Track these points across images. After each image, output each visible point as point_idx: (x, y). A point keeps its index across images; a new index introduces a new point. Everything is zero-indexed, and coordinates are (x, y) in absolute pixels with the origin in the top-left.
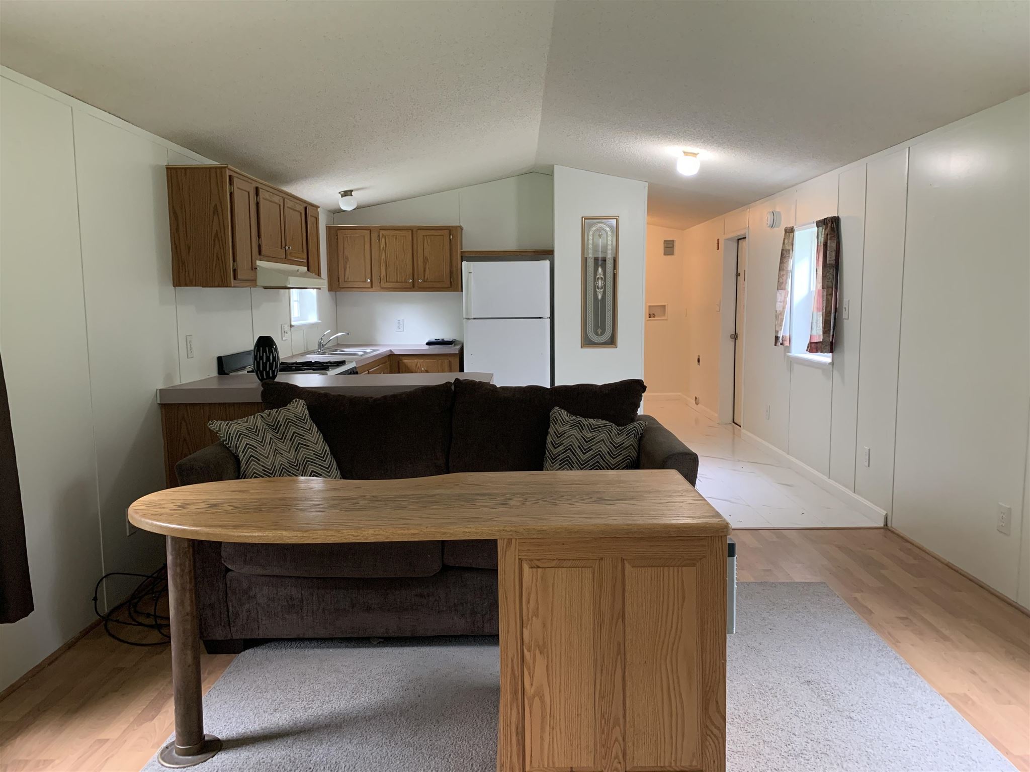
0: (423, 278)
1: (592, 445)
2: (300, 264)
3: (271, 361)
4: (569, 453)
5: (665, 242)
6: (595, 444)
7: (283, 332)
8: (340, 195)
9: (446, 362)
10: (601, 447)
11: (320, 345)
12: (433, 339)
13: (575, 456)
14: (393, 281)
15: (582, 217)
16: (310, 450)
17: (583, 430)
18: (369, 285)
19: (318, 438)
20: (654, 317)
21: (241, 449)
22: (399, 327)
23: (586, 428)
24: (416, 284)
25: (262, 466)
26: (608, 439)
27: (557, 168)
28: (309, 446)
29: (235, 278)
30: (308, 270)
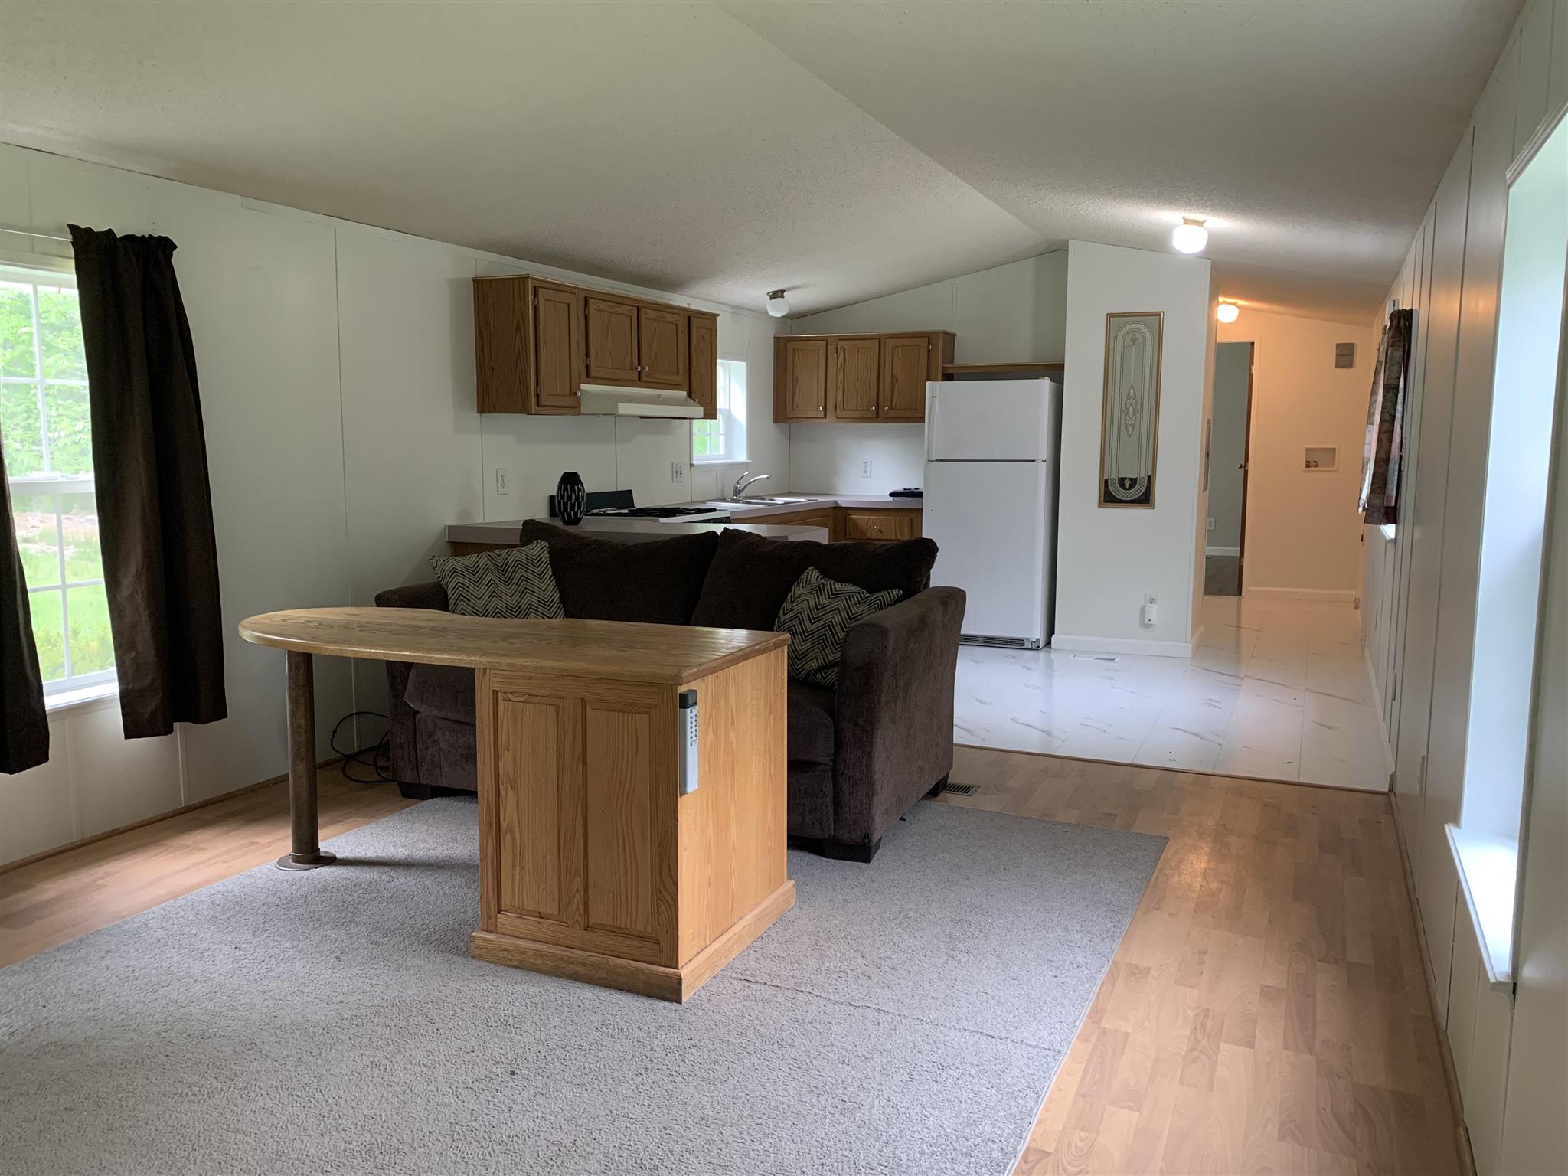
0: (889, 405)
1: (824, 615)
2: (675, 386)
3: (573, 502)
4: (796, 622)
5: (1339, 346)
6: (828, 613)
7: (674, 472)
8: (769, 297)
9: (907, 519)
10: (833, 617)
11: (737, 492)
12: (900, 488)
13: (801, 625)
14: (852, 409)
15: (1108, 314)
16: (535, 596)
17: (821, 595)
18: (822, 415)
19: (549, 584)
20: (1316, 466)
21: (451, 587)
22: (865, 471)
23: (825, 595)
24: (881, 414)
25: (472, 607)
26: (846, 609)
27: (1072, 246)
28: (534, 592)
29: (538, 404)
30: (690, 395)
